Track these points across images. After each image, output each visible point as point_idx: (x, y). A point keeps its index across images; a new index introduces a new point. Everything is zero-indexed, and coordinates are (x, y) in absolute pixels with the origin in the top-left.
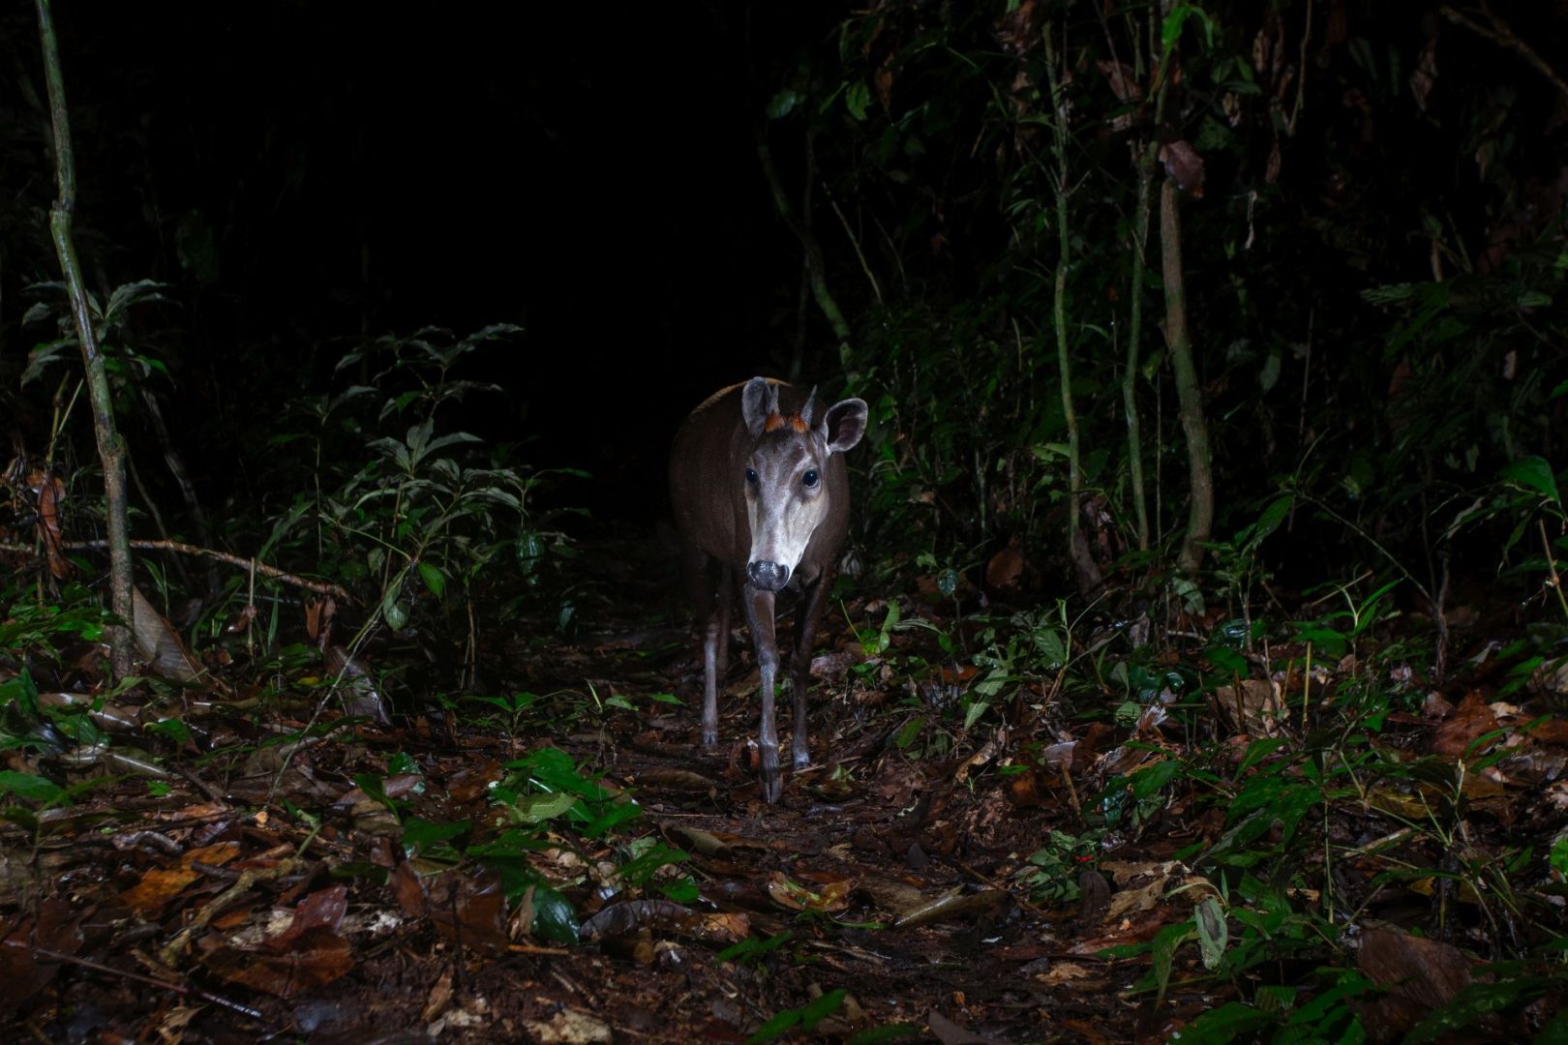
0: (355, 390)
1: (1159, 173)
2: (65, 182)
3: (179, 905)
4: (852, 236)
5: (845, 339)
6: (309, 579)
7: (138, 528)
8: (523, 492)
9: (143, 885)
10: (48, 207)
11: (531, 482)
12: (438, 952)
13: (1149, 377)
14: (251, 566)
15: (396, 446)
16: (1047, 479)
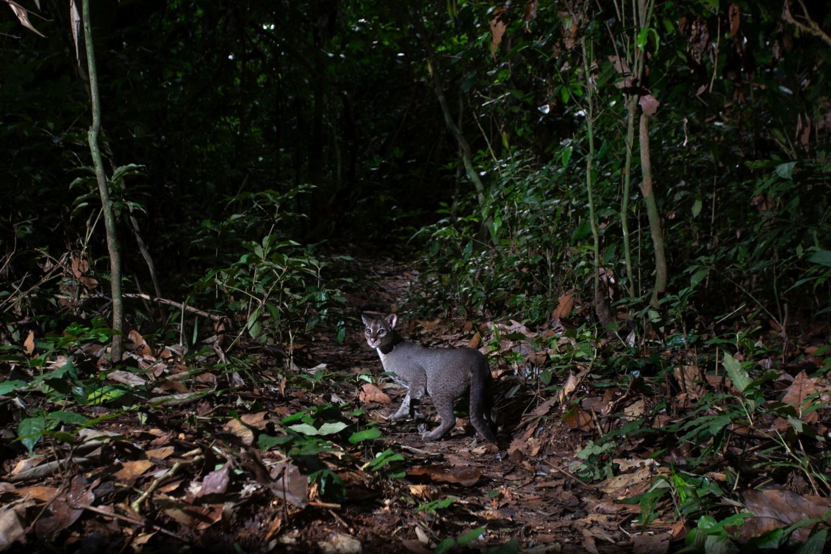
0: (235, 216)
1: (639, 111)
2: (96, 118)
3: (142, 481)
4: (487, 140)
5: (481, 191)
6: (211, 313)
7: (126, 287)
8: (319, 269)
9: (125, 469)
10: (88, 129)
11: (323, 264)
12: (273, 505)
13: (634, 211)
14: (182, 306)
15: (256, 246)
16: (583, 263)
